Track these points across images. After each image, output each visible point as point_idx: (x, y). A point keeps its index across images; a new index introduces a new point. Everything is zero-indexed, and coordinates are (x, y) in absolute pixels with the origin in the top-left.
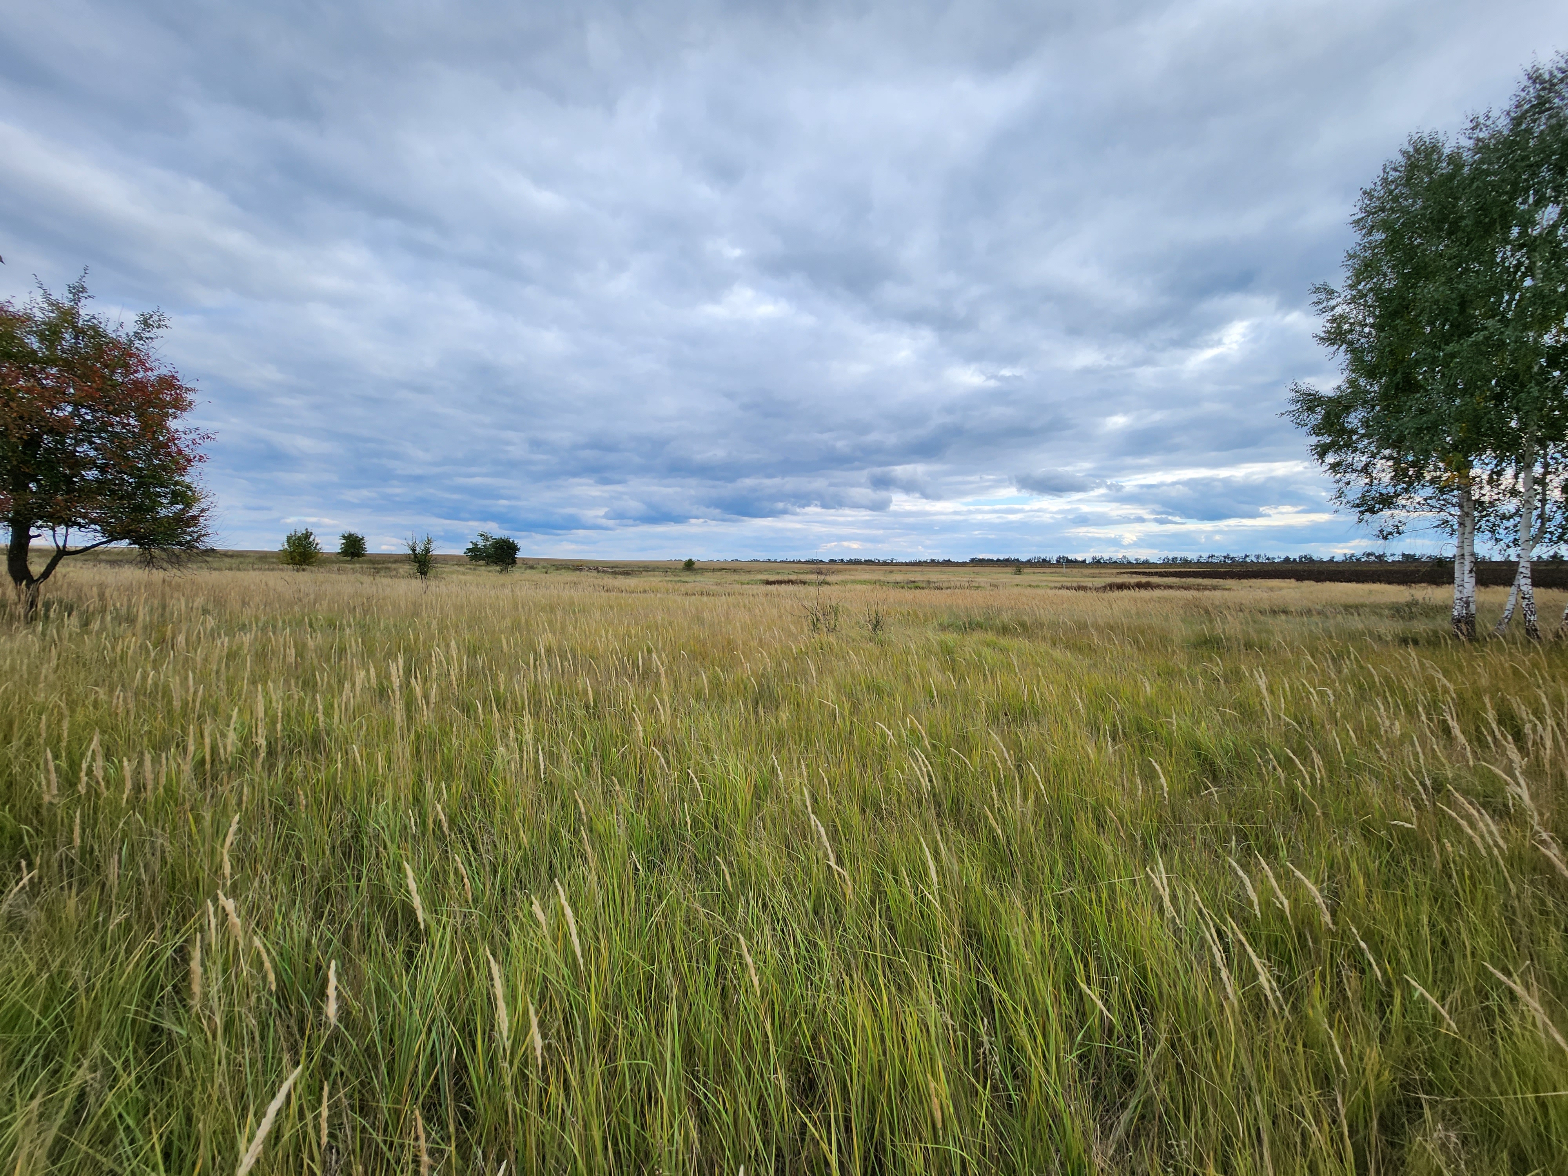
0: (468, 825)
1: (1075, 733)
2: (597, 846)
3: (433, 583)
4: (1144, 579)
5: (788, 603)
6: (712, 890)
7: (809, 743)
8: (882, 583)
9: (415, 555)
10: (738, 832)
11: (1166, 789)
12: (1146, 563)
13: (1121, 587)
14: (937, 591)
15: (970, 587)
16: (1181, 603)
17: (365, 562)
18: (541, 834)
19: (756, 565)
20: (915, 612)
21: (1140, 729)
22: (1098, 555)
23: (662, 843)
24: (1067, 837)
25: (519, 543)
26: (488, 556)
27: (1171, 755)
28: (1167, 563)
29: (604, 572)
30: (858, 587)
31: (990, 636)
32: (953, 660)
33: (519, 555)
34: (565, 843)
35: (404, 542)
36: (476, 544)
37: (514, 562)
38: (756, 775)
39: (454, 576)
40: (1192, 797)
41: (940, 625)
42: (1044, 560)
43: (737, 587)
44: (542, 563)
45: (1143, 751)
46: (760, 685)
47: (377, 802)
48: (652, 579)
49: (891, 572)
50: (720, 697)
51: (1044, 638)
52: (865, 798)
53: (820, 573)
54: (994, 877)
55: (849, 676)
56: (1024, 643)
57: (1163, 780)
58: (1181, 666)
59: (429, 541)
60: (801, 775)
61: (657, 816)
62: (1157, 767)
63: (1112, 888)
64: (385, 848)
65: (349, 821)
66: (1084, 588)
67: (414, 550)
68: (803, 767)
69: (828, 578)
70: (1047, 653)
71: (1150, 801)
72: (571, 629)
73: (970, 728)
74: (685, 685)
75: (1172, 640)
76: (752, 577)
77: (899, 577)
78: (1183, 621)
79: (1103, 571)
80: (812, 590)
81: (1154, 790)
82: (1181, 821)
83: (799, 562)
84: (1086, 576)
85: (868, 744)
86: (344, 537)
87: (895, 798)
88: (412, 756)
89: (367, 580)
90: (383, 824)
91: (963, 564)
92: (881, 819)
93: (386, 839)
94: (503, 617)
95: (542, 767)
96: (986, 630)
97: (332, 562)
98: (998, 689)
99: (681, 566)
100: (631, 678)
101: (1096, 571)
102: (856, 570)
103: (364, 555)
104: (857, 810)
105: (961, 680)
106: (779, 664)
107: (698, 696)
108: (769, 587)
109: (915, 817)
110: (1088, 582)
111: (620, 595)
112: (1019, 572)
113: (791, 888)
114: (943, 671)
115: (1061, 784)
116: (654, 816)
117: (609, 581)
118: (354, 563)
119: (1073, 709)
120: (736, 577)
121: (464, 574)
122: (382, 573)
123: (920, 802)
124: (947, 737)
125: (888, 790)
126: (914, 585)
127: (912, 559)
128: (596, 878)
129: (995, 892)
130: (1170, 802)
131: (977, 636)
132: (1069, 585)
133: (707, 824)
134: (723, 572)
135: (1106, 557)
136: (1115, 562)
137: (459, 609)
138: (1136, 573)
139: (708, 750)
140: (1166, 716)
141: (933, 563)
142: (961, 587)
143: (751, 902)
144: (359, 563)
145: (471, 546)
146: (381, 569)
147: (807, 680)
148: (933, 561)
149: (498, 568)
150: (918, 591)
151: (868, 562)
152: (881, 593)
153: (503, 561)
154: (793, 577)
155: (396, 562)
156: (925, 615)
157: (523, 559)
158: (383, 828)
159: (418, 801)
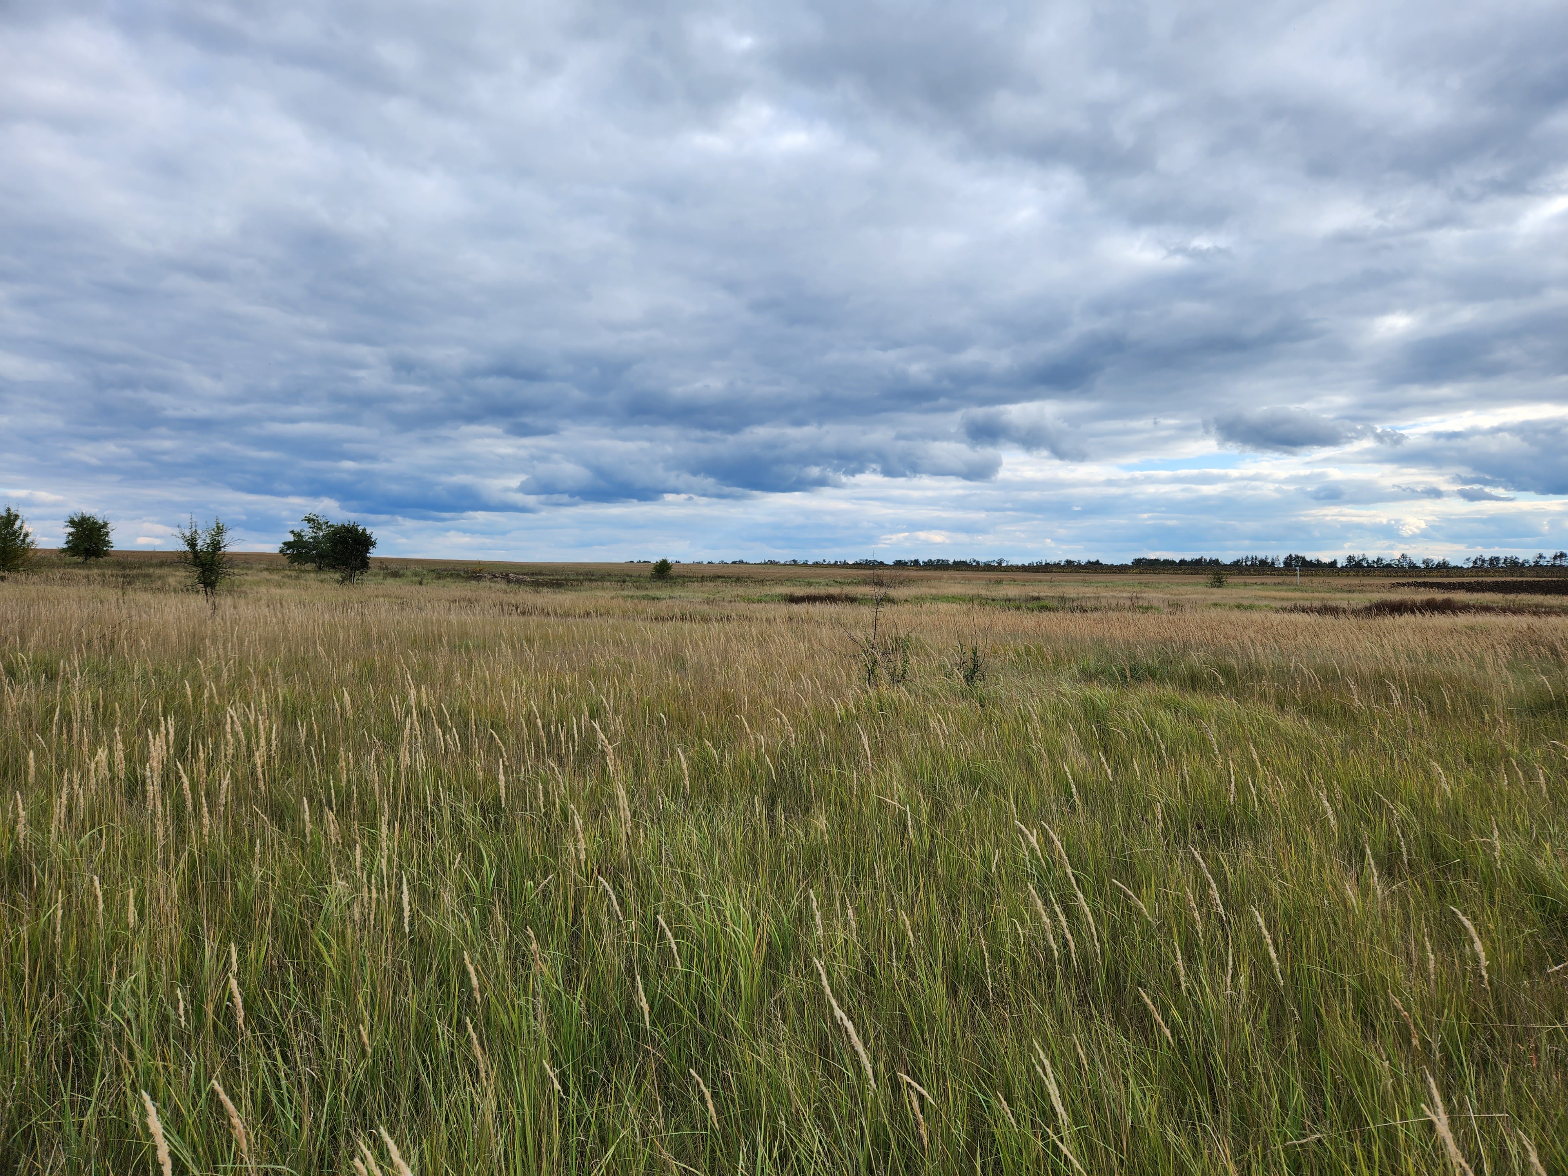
0: (276, 1018)
1: (1320, 859)
2: (498, 1050)
3: (226, 602)
4: (1439, 596)
5: (825, 632)
6: (694, 1128)
7: (862, 871)
8: (984, 601)
9: (195, 553)
10: (739, 1026)
11: (1484, 963)
12: (1443, 567)
13: (1398, 608)
14: (1078, 615)
15: (1134, 608)
16: (1508, 636)
17: (108, 565)
18: (402, 1030)
19: (773, 570)
20: (1039, 649)
21: (1437, 855)
22: (1358, 554)
23: (609, 1046)
24: (1309, 1043)
25: (374, 532)
26: (321, 556)
27: (1492, 903)
28: (1480, 567)
29: (518, 582)
30: (943, 606)
31: (1169, 691)
32: (1104, 732)
33: (374, 553)
34: (443, 1045)
35: (176, 531)
36: (298, 535)
37: (363, 564)
38: (769, 926)
39: (263, 589)
40: (1530, 976)
41: (1083, 671)
42: (1263, 563)
43: (742, 606)
44: (413, 567)
45: (1442, 894)
46: (780, 772)
47: (121, 975)
48: (599, 593)
49: (999, 582)
50: (711, 790)
51: (1263, 696)
52: (956, 967)
53: (879, 583)
54: (1181, 1112)
55: (929, 758)
56: (1227, 704)
57: (1478, 946)
58: (1509, 746)
59: (220, 531)
60: (846, 924)
61: (601, 998)
62: (1468, 923)
63: (1389, 1134)
64: (131, 1055)
65: (68, 1009)
66: (1334, 611)
67: (192, 543)
68: (850, 912)
69: (893, 593)
70: (1269, 724)
71: (1456, 983)
72: (458, 679)
73: (1137, 850)
74: (652, 772)
75: (1490, 701)
76: (766, 590)
77: (1012, 591)
78: (1510, 667)
79: (1367, 581)
80: (866, 612)
81: (1463, 962)
82: (1511, 1019)
83: (845, 565)
84: (1336, 590)
85: (961, 874)
86: (72, 523)
87: (1008, 970)
88: (182, 897)
89: (111, 595)
90: (130, 1014)
91: (1122, 569)
92: (985, 1006)
93: (133, 1041)
94: (345, 660)
95: (407, 913)
96: (1162, 680)
97: (52, 565)
98: (1183, 781)
99: (648, 572)
100: (561, 762)
101: (1355, 581)
102: (940, 579)
103: (106, 554)
104: (941, 987)
105: (1121, 764)
106: (811, 736)
107: (674, 791)
108: (795, 608)
109: (1042, 1002)
110: (1340, 600)
111: (545, 620)
112: (1219, 583)
113: (829, 1126)
114: (1087, 747)
115: (1297, 949)
116: (596, 996)
117: (527, 597)
118: (89, 568)
119: (1316, 819)
120: (741, 590)
121: (279, 585)
122: (138, 584)
123: (1051, 976)
124: (1096, 865)
125: (996, 956)
126: (1038, 605)
127: (1034, 560)
128: (494, 1104)
129: (1183, 1140)
130: (1491, 983)
131: (1147, 691)
132: (1307, 604)
133: (687, 1013)
134: (719, 582)
135: (1372, 556)
136: (1389, 566)
137: (271, 643)
138: (1425, 585)
139: (689, 882)
140: (1482, 834)
141: (1070, 567)
142: (1118, 608)
143: (761, 1150)
144: (99, 567)
145: (291, 538)
146: (137, 577)
147: (858, 765)
148: (1069, 563)
149: (337, 576)
150: (1044, 615)
151: (960, 566)
152: (981, 618)
153: (346, 563)
154: (835, 590)
155: (162, 564)
156: (1056, 654)
157: (382, 561)
158: (129, 1022)
159: (190, 975)
